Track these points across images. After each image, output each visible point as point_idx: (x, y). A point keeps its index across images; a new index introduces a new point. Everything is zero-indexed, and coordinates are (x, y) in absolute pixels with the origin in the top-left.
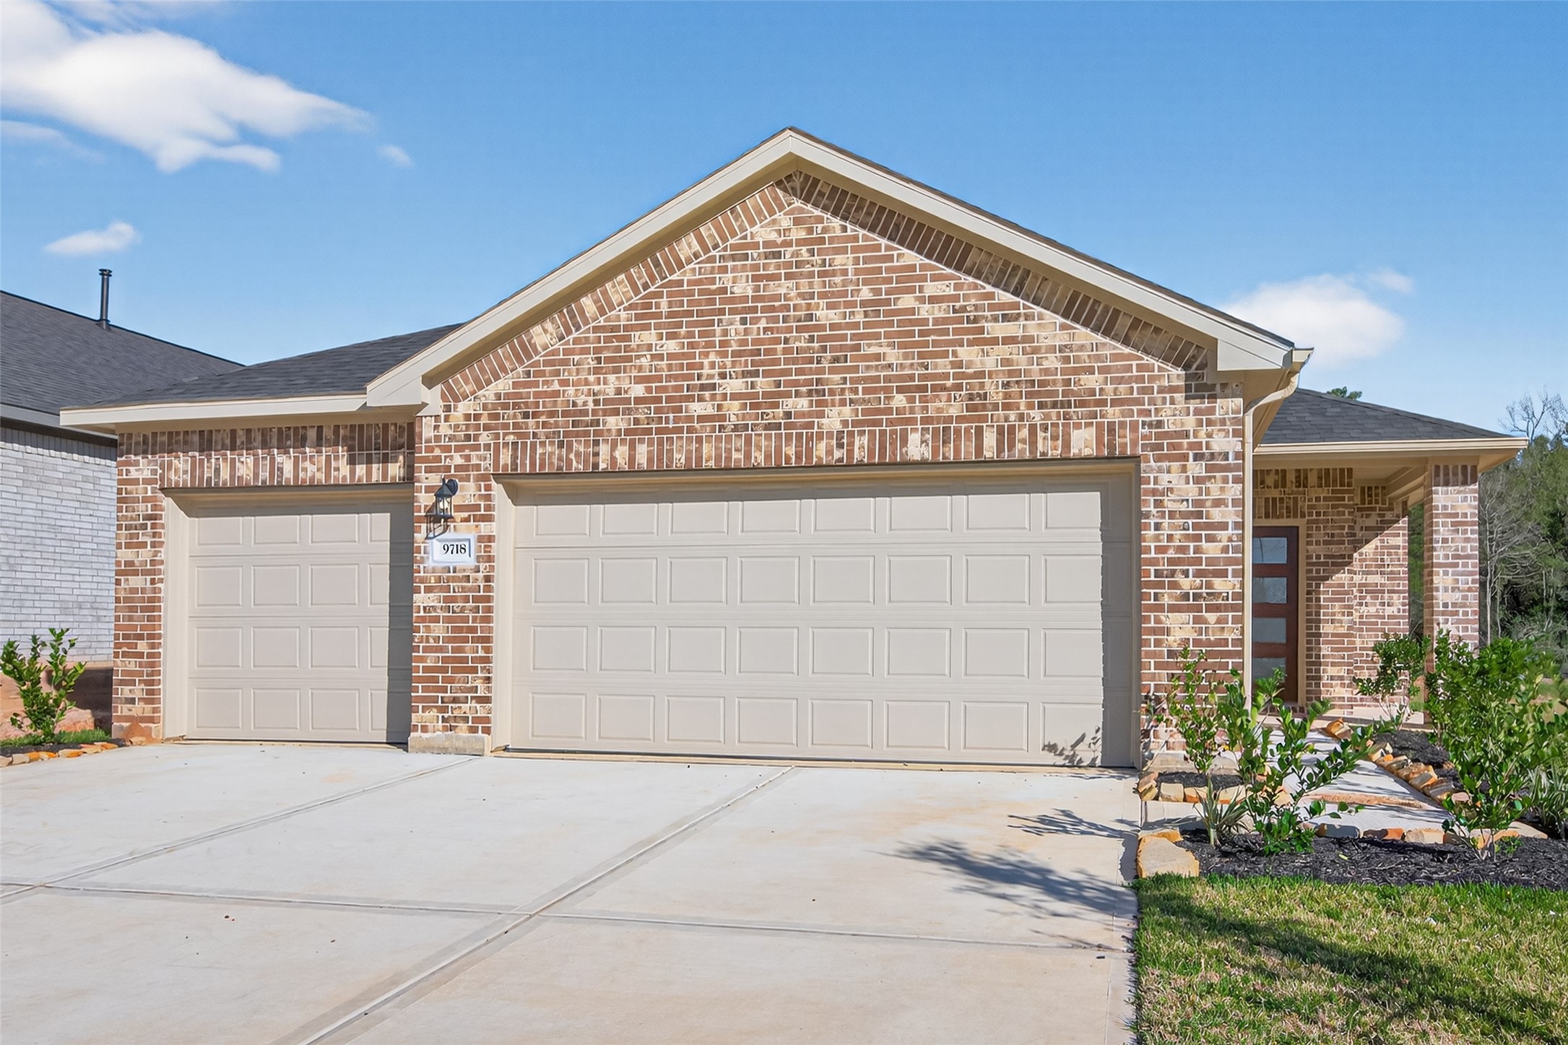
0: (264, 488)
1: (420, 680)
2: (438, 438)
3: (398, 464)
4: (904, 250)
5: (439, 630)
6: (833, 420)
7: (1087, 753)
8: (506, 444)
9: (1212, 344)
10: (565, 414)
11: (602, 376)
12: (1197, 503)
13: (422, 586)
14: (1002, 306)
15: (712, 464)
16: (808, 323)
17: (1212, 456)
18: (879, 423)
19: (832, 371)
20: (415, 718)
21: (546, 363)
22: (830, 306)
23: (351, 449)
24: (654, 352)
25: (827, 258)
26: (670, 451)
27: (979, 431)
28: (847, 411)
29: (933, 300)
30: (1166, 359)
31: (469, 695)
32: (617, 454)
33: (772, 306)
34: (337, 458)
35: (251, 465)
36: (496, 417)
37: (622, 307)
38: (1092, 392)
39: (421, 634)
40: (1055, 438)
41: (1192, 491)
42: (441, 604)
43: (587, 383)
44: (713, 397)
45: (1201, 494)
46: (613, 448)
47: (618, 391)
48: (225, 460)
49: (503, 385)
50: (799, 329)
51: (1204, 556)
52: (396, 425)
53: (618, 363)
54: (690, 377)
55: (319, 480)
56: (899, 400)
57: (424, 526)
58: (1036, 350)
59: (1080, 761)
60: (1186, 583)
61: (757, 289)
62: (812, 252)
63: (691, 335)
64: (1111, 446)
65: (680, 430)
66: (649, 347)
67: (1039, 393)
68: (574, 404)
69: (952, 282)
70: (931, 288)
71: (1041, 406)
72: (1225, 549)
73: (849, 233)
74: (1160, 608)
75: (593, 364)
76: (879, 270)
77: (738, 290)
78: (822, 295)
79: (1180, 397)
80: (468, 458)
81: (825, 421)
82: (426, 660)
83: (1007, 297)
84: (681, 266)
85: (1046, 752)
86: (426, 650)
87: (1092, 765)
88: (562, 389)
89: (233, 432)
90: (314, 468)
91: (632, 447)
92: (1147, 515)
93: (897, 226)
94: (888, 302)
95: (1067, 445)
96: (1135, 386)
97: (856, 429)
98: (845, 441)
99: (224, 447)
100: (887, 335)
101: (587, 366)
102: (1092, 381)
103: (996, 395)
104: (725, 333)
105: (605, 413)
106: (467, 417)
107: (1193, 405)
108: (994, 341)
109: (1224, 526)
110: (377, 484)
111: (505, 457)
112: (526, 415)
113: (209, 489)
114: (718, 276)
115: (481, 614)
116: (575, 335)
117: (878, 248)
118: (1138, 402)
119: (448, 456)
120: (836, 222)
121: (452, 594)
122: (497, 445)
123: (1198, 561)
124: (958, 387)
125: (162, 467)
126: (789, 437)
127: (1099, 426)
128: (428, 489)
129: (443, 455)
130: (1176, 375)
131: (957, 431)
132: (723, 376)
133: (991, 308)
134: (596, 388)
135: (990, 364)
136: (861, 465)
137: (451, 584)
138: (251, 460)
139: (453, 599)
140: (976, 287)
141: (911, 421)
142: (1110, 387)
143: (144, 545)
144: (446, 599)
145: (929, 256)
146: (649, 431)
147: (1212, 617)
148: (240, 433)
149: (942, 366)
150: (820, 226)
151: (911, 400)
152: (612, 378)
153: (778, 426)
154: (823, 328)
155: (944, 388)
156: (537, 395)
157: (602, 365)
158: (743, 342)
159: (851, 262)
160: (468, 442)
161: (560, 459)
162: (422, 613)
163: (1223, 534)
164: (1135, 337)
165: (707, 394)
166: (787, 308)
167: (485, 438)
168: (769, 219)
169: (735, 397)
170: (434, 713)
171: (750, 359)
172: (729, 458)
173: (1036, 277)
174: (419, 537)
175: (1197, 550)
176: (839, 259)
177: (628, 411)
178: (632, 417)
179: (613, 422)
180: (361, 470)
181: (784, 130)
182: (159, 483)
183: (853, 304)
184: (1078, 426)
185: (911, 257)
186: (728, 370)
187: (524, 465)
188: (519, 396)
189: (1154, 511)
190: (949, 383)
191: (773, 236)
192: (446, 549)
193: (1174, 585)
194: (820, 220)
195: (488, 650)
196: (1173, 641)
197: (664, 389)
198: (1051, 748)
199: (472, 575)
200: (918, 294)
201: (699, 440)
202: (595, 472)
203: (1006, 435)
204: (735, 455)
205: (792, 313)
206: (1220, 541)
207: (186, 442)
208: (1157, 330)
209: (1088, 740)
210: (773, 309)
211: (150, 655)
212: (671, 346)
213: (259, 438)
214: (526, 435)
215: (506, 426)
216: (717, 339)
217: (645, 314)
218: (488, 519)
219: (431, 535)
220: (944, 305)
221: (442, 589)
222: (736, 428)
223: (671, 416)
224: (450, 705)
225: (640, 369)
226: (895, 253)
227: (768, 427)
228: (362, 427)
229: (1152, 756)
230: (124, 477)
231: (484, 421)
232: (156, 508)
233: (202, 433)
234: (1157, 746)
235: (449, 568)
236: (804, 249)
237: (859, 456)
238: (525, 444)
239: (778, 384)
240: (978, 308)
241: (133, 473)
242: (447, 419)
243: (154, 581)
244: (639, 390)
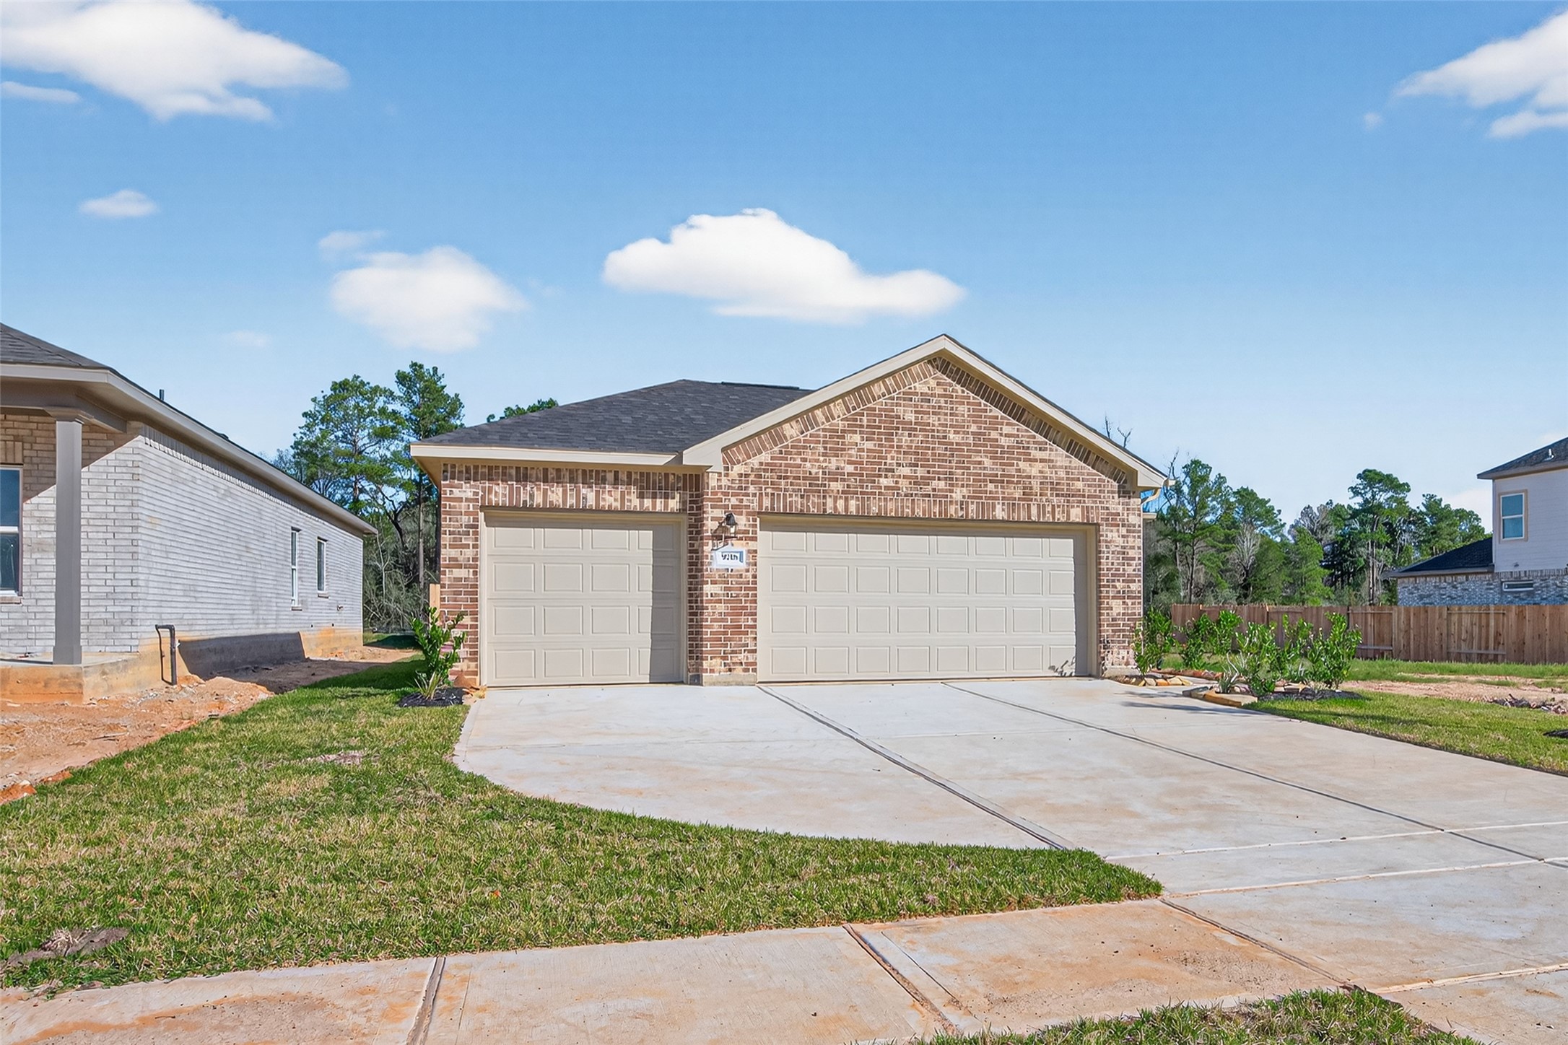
0: (571, 510)
1: (708, 640)
2: (720, 487)
3: (675, 501)
4: (993, 408)
5: (721, 608)
6: (958, 494)
7: (1069, 670)
8: (767, 494)
9: (1134, 473)
10: (805, 478)
11: (827, 459)
12: (1124, 547)
13: (709, 580)
14: (1038, 443)
15: (893, 514)
16: (944, 440)
17: (1129, 526)
18: (981, 498)
19: (957, 468)
20: (706, 665)
21: (793, 447)
22: (956, 432)
23: (642, 487)
24: (859, 447)
25: (954, 406)
26: (869, 506)
27: (1029, 505)
28: (965, 491)
29: (1007, 436)
30: (1110, 478)
31: (743, 649)
32: (837, 505)
33: (925, 428)
34: (629, 493)
35: (560, 495)
36: (760, 476)
37: (839, 419)
38: (1079, 490)
39: (709, 611)
40: (1063, 512)
41: (1120, 541)
42: (723, 592)
43: (818, 461)
44: (893, 476)
45: (1124, 543)
46: (835, 502)
47: (838, 468)
48: (539, 489)
49: (765, 457)
50: (940, 443)
51: (1126, 573)
52: (674, 474)
53: (836, 452)
54: (880, 464)
55: (616, 507)
56: (991, 487)
57: (710, 542)
58: (1054, 467)
59: (1066, 675)
60: (1119, 586)
61: (917, 418)
62: (946, 402)
63: (880, 440)
64: (1088, 517)
65: (874, 493)
66: (856, 444)
67: (1056, 488)
68: (810, 473)
69: (1016, 427)
70: (1006, 429)
71: (1057, 495)
72: (1134, 570)
73: (965, 394)
74: (1108, 597)
75: (822, 450)
76: (981, 416)
77: (907, 418)
78: (952, 426)
79: (1116, 495)
80: (741, 501)
81: (954, 495)
82: (711, 627)
83: (1040, 438)
84: (874, 400)
85: (1050, 670)
86: (712, 621)
87: (1071, 676)
88: (802, 463)
89: (546, 470)
90: (612, 499)
91: (846, 499)
92: (1103, 552)
93: (990, 394)
94: (985, 434)
95: (1069, 516)
96: (1097, 489)
97: (970, 501)
98: (964, 506)
99: (538, 480)
100: (985, 451)
101: (818, 451)
102: (1079, 485)
103: (1036, 488)
104: (900, 440)
105: (830, 480)
106: (741, 475)
107: (1122, 500)
108: (1036, 460)
109: (1133, 559)
110: (660, 513)
111: (767, 502)
112: (780, 477)
113: (525, 508)
114: (895, 408)
115: (750, 598)
116: (811, 432)
117: (980, 404)
118: (1099, 497)
119: (727, 499)
120: (958, 387)
121: (730, 585)
122: (761, 494)
123: (1124, 575)
124: (1018, 482)
125: (484, 491)
126: (935, 502)
127: (1082, 507)
128: (713, 519)
129: (723, 498)
130: (1114, 485)
131: (1019, 505)
132: (899, 465)
133: (1034, 443)
134: (824, 465)
135: (1034, 472)
136: (973, 520)
137: (730, 580)
138: (560, 491)
139: (729, 589)
140: (1027, 431)
141: (997, 498)
142: (1087, 488)
143: (467, 546)
144: (726, 589)
145: (1005, 413)
146: (856, 493)
147: (1129, 602)
148: (550, 470)
149: (1011, 470)
150: (951, 389)
151: (996, 487)
152: (833, 459)
153: (929, 496)
154: (952, 444)
155: (1013, 482)
156: (786, 465)
157: (828, 452)
158: (910, 447)
159: (966, 410)
160: (741, 491)
161: (802, 505)
162: (709, 597)
163: (1134, 563)
164: (1097, 465)
165: (890, 474)
166: (933, 431)
167: (752, 489)
168: (924, 381)
169: (905, 477)
170: (719, 660)
171: (913, 457)
172: (903, 512)
173: (1054, 430)
174: (707, 549)
175: (1124, 570)
176: (961, 408)
177: (844, 480)
178: (846, 484)
179: (836, 486)
180: (648, 503)
181: (942, 336)
182: (480, 502)
183: (968, 433)
184: (1073, 507)
185: (997, 412)
186: (901, 462)
187: (779, 508)
188: (775, 465)
190: (1015, 480)
191: (925, 390)
192: (724, 557)
193: (1114, 587)
195: (755, 620)
196: (1115, 612)
197: (865, 470)
198: (1052, 668)
199: (744, 574)
200: (999, 432)
201: (885, 500)
202: (824, 514)
203: (1041, 508)
204: (906, 510)
205: (936, 434)
206: (1133, 566)
207: (504, 474)
208: (1106, 463)
209: (1069, 663)
210: (926, 430)
211: (472, 626)
212: (869, 445)
213: (567, 475)
214: (780, 490)
215: (766, 483)
216: (895, 444)
217: (853, 424)
218: (754, 539)
219: (715, 548)
220: (1012, 439)
221: (723, 582)
222: (906, 495)
223: (870, 485)
224: (729, 655)
225: (851, 456)
226: (988, 408)
227: (923, 496)
228: (648, 474)
229: (1106, 669)
230: (448, 495)
231: (752, 478)
232: (476, 520)
233: (518, 469)
234: (1108, 664)
235: (728, 569)
236: (942, 400)
237: (972, 515)
238: (779, 495)
239: (929, 472)
240: (1028, 443)
241: (457, 493)
242: (727, 475)
243: (475, 573)
244: (850, 468)
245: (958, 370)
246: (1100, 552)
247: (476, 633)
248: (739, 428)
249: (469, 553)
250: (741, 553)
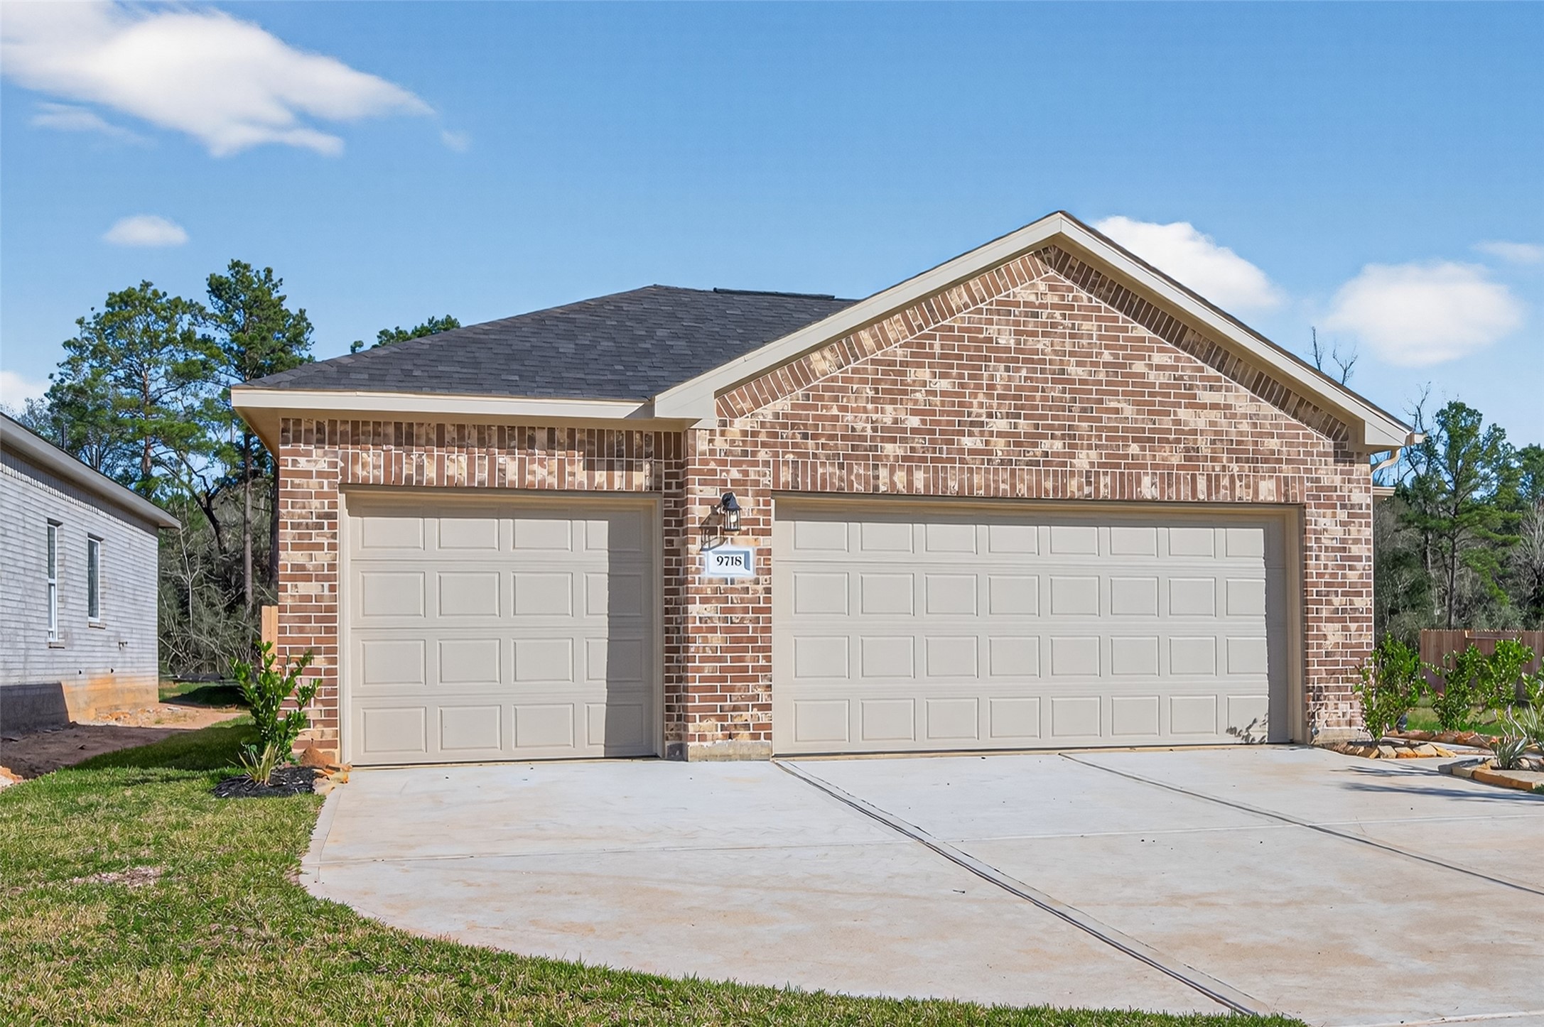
0: (481, 489)
1: (696, 689)
2: (712, 452)
3: (643, 473)
4: (1136, 324)
5: (717, 640)
6: (1083, 460)
7: (1259, 733)
8: (786, 463)
9: (1359, 424)
10: (844, 438)
11: (879, 406)
12: (1343, 541)
13: (697, 596)
14: (1209, 378)
15: (982, 492)
16: (1061, 377)
17: (1352, 506)
18: (1118, 466)
19: (1081, 419)
20: (692, 728)
21: (825, 389)
22: (1078, 364)
23: (590, 454)
24: (928, 388)
25: (1077, 322)
26: (945, 479)
27: (1194, 477)
28: (1093, 454)
29: (1159, 368)
30: (1322, 431)
31: (750, 704)
32: (896, 479)
33: (1032, 358)
34: (571, 462)
35: (464, 465)
36: (775, 435)
37: (897, 344)
38: (1273, 452)
39: (697, 645)
40: (1248, 487)
41: (1339, 532)
42: (719, 615)
43: (865, 410)
44: (982, 434)
45: (1345, 535)
46: (892, 472)
47: (896, 421)
48: (430, 456)
49: (782, 405)
50: (1054, 381)
51: (1348, 581)
52: (641, 433)
53: (897, 394)
54: (961, 414)
55: (551, 484)
56: (1134, 448)
57: (698, 538)
58: (1234, 416)
59: (1253, 739)
60: (1337, 601)
61: (1018, 342)
62: (1064, 316)
63: (961, 376)
64: (1286, 495)
65: (953, 460)
66: (924, 384)
67: (1237, 452)
68: (853, 429)
69: (1173, 355)
70: (1158, 358)
71: (1238, 460)
72: (1361, 576)
73: (1094, 304)
74: (1319, 620)
75: (871, 394)
76: (1117, 338)
77: (1002, 341)
78: (1072, 354)
79: (1331, 460)
80: (746, 473)
81: (1076, 461)
82: (700, 670)
83: (1212, 372)
84: (952, 314)
85: (1229, 735)
86: (702, 660)
87: (1261, 741)
88: (841, 414)
89: (441, 428)
90: (545, 472)
91: (910, 471)
92: (1311, 549)
93: (1131, 303)
94: (1123, 366)
95: (1256, 492)
96: (1302, 450)
97: (1101, 470)
98: (1093, 479)
99: (429, 442)
100: (1125, 393)
101: (865, 395)
102: (1273, 444)
103: (1206, 450)
104: (992, 377)
105: (883, 440)
106: (745, 433)
107: (1340, 467)
108: (1204, 406)
109: (1359, 559)
110: (620, 492)
111: (786, 475)
112: (805, 436)
113: (409, 487)
114: (985, 327)
115: (761, 625)
116: (853, 365)
117: (1116, 319)
118: (1305, 462)
119: (724, 471)
120: (1084, 294)
121: (730, 605)
122: (777, 464)
123: (1343, 585)
124: (1178, 441)
125: (344, 459)
126: (1047, 472)
127: (1278, 478)
128: (703, 502)
129: (719, 468)
130: (1327, 444)
131: (1178, 477)
132: (990, 415)
133: (1202, 379)
134: (875, 417)
135: (1201, 424)
136: (1105, 500)
137: (730, 596)
138: (463, 459)
139: (731, 610)
140: (1190, 361)
141: (1144, 466)
142: (1284, 449)
143: (319, 547)
144: (724, 610)
145: (1155, 332)
146: (924, 460)
147: (1353, 626)
148: (450, 428)
149: (1167, 423)
150: (1071, 295)
151: (1143, 448)
152: (889, 408)
153: (1037, 463)
154: (1072, 382)
155: (1168, 441)
156: (816, 418)
157: (880, 395)
158: (1008, 388)
159: (1095, 329)
160: (745, 457)
161: (841, 479)
162: (698, 624)
163: (1359, 564)
164: (1301, 412)
165: (976, 430)
166: (1044, 361)
167: (763, 455)
168: (1029, 283)
169: (1000, 434)
170: (713, 721)
171: (1013, 402)
172: (997, 489)
173: (1234, 357)
174: (694, 548)
175: (1344, 576)
176: (1086, 325)
177: (903, 440)
178: (908, 446)
179: (889, 448)
180: (600, 477)
181: (1057, 212)
182: (340, 477)
183: (1098, 364)
184: (1263, 478)
185: (1142, 331)
186: (994, 411)
187: (805, 483)
188: (798, 416)
189: (1315, 545)
190: (1171, 436)
191: (1032, 298)
192: (720, 560)
193: (1329, 603)
194: (1070, 290)
195: (768, 659)
196: (1328, 644)
197: (938, 423)
198: (1232, 731)
199: (752, 586)
200: (1147, 362)
201: (971, 470)
202: (875, 494)
203: (1214, 482)
204: (1002, 486)
205: (1048, 366)
206: (1358, 570)
207: (377, 434)
208: (1316, 408)
209: (1259, 723)
210: (1032, 361)
211: (328, 672)
212: (944, 385)
213: (475, 434)
214: (806, 455)
215: (785, 445)
216: (985, 382)
217: (919, 353)
218: (767, 533)
219: (706, 546)
220: (1167, 373)
221: (718, 600)
222: (1002, 462)
223: (945, 447)
224: (729, 714)
225: (916, 402)
226: (1130, 325)
227: (1029, 463)
228: (601, 432)
229: (1317, 732)
230: (290, 468)
231: (762, 438)
232: (334, 505)
233: (398, 426)
234: (1320, 724)
235: (727, 580)
236: (1057, 313)
237: (1104, 492)
238: (805, 464)
239: (1037, 426)
240: (1191, 378)
241: (303, 464)
242: (723, 434)
243: (333, 588)
244: (914, 422)
245: (1082, 265)
246: (1306, 549)
247: (334, 682)
248: (742, 359)
249: (323, 557)
250: (747, 553)
